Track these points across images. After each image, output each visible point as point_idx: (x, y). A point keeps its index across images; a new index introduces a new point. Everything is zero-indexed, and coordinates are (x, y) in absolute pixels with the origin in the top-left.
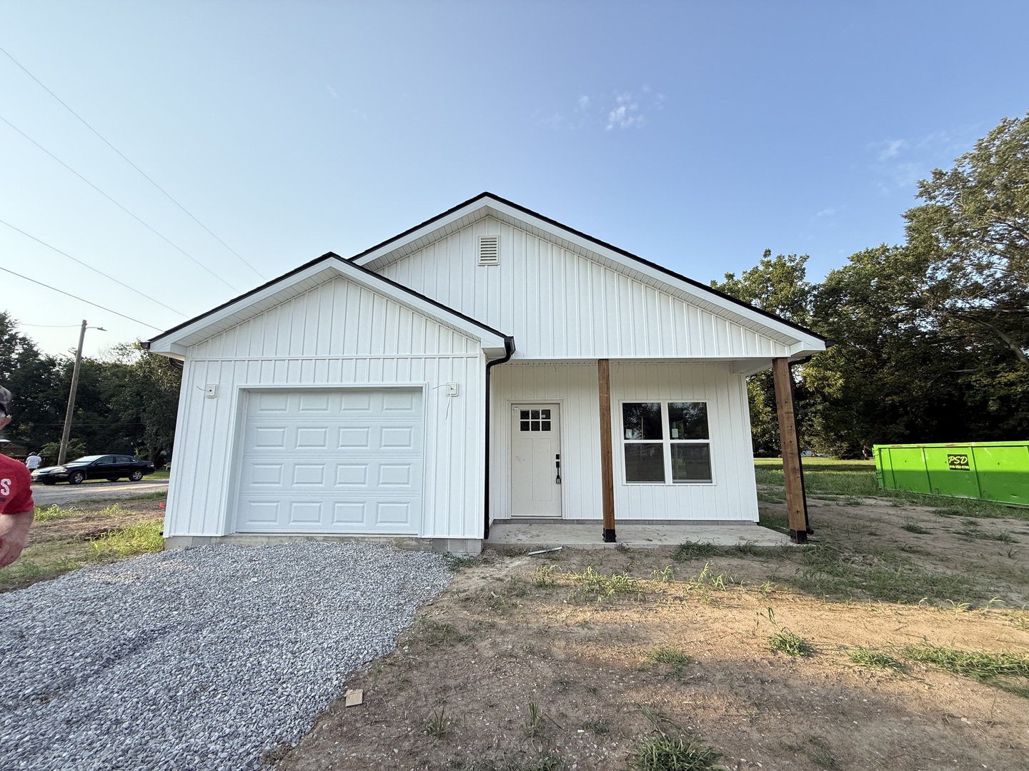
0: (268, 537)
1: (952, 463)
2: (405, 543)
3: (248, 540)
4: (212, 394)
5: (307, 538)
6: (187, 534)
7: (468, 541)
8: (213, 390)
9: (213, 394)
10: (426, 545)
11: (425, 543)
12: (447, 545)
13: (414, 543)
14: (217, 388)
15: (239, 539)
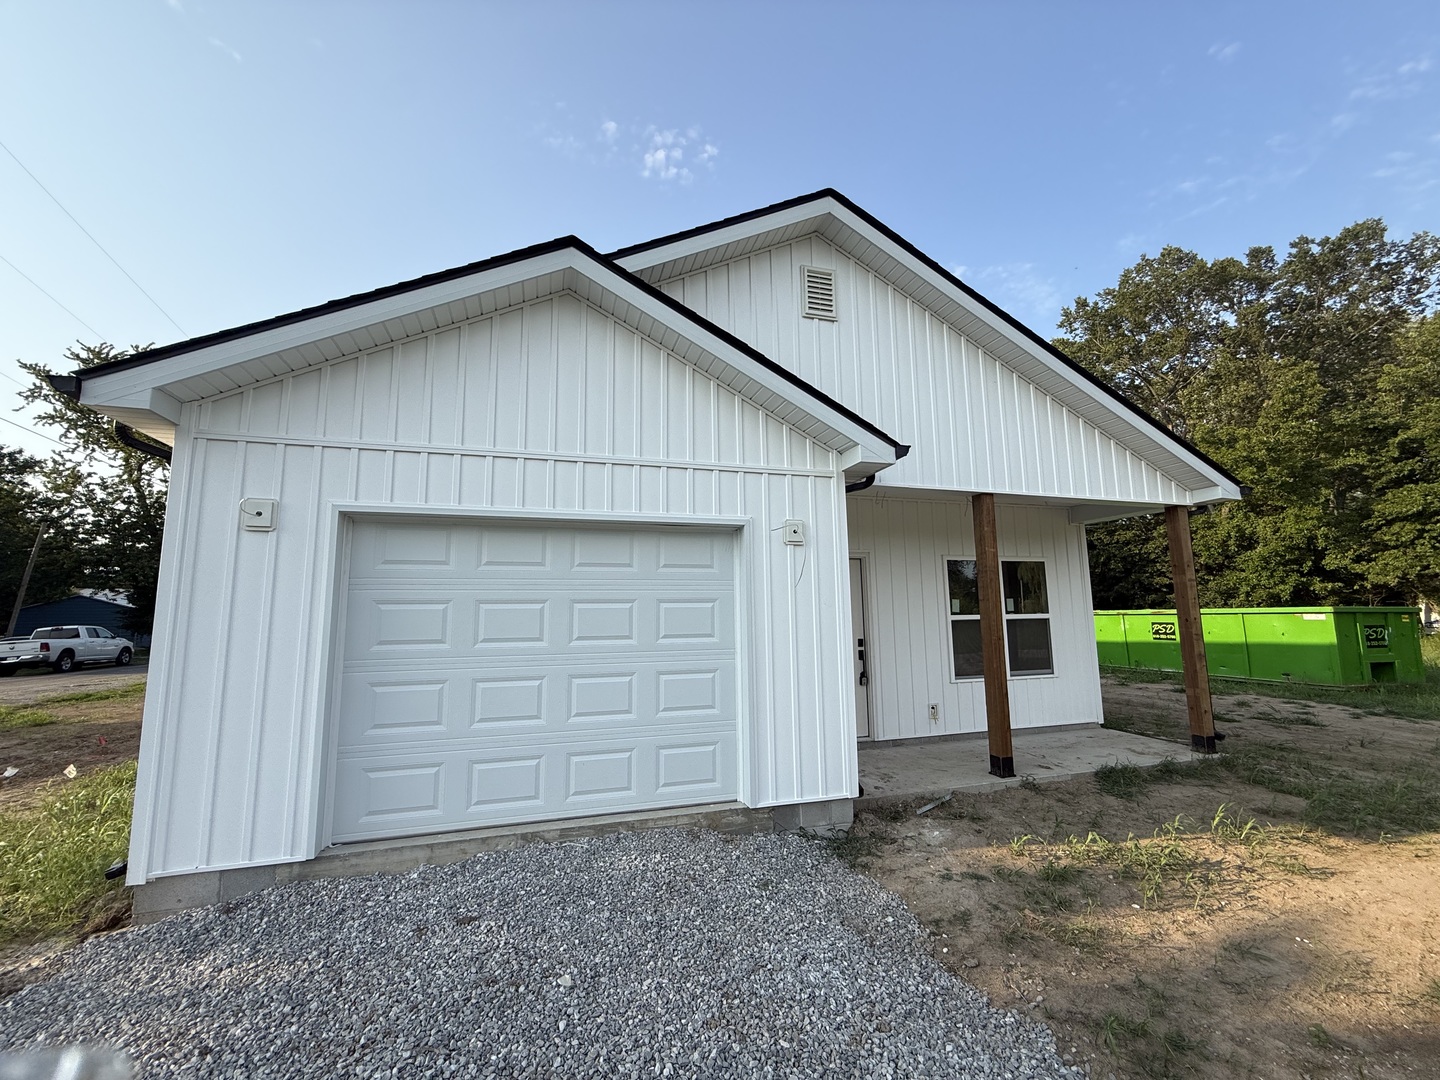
0: (431, 846)
1: (1157, 632)
2: (724, 821)
3: (378, 860)
4: (264, 521)
5: (524, 837)
6: (203, 868)
7: (833, 804)
8: (266, 514)
9: (262, 521)
10: (761, 819)
11: (761, 816)
12: (798, 815)
13: (740, 819)
14: (276, 507)
15: (354, 861)
